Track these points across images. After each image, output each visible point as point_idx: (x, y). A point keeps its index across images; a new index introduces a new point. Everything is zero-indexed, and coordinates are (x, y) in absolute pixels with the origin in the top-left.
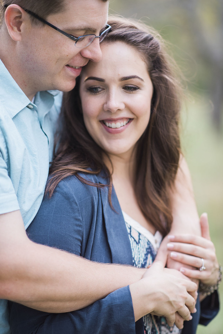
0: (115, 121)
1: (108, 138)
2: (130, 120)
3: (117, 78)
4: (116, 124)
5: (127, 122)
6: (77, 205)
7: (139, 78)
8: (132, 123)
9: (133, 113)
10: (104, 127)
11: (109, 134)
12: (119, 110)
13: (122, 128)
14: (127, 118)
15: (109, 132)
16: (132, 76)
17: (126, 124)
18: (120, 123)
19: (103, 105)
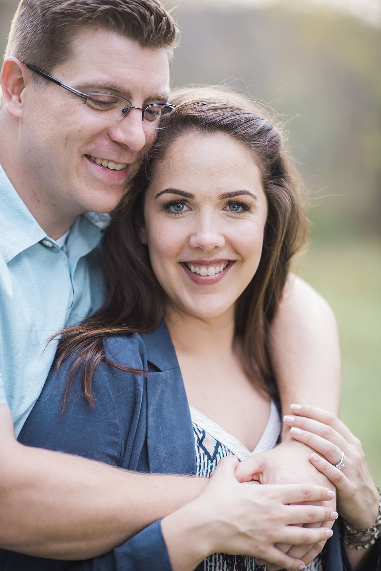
0: (207, 264)
1: (192, 291)
2: (229, 263)
3: (215, 194)
4: (207, 269)
5: (225, 266)
6: (111, 400)
7: (251, 194)
8: (233, 268)
9: (236, 252)
10: (187, 273)
11: (195, 285)
12: (216, 247)
13: (217, 275)
14: (226, 261)
15: (196, 282)
16: (241, 192)
17: (224, 269)
18: (215, 268)
19: (189, 238)
